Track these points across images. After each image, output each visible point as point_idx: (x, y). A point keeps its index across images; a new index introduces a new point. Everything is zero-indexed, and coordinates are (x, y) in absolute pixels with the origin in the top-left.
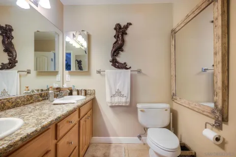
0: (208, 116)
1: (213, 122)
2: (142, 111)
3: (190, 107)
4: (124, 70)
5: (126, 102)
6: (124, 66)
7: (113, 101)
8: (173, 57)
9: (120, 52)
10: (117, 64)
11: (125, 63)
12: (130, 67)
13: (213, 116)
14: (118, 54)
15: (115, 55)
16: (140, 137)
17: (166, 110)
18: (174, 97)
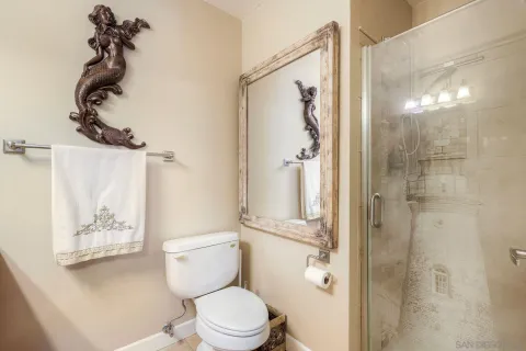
0: (310, 244)
1: (316, 252)
2: (181, 259)
3: (278, 232)
4: (124, 151)
5: (132, 244)
6: (123, 139)
7: (83, 247)
8: (243, 132)
9: (111, 94)
10: (100, 131)
11: (128, 131)
12: (144, 145)
13: (318, 243)
14: (103, 98)
15: (95, 102)
16: (169, 329)
17: (233, 246)
18: (244, 216)
